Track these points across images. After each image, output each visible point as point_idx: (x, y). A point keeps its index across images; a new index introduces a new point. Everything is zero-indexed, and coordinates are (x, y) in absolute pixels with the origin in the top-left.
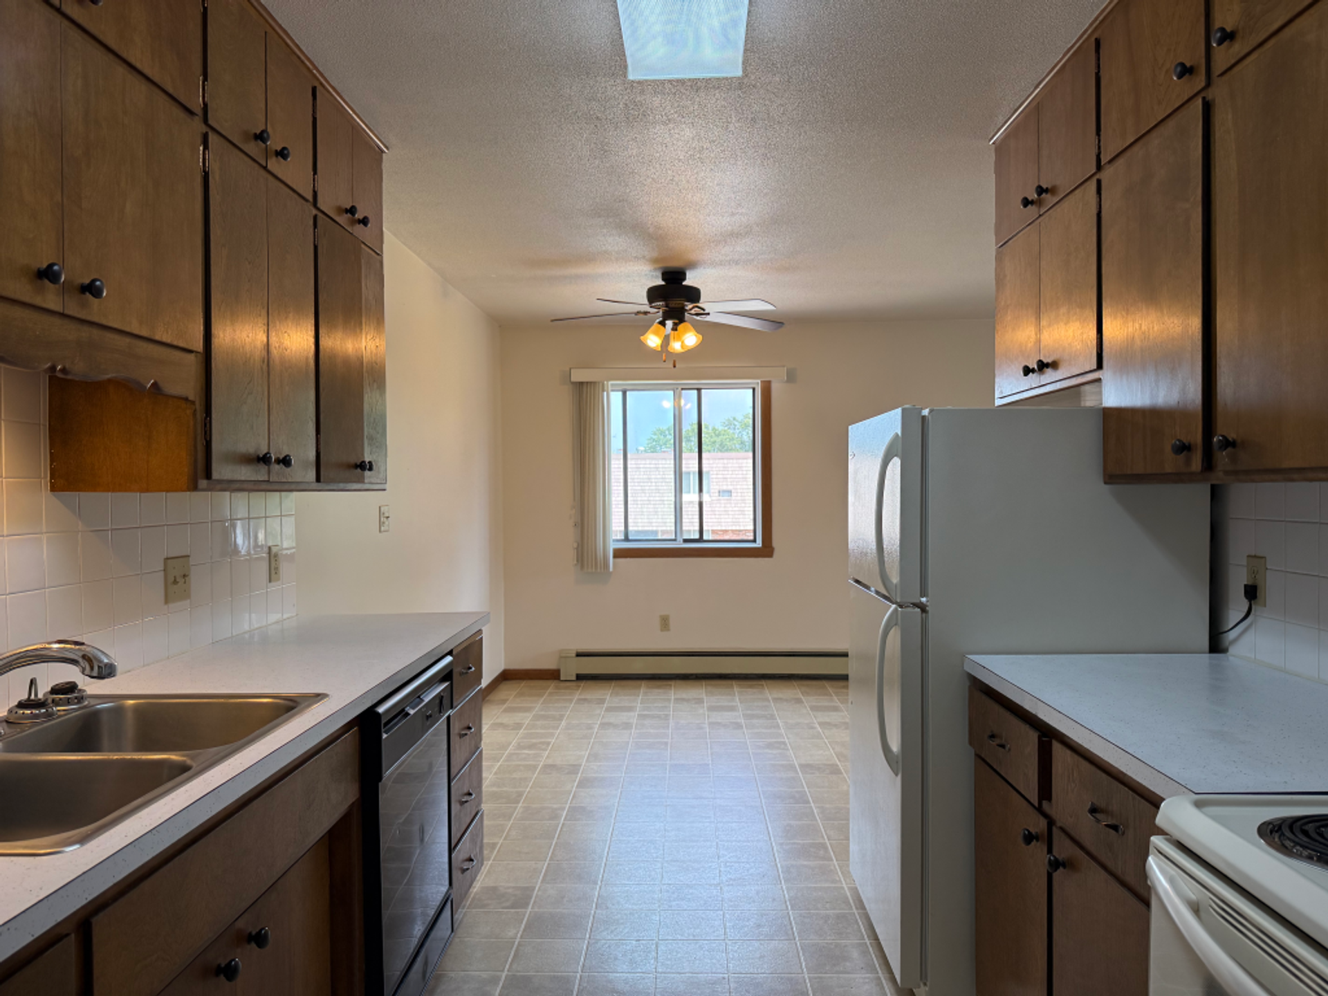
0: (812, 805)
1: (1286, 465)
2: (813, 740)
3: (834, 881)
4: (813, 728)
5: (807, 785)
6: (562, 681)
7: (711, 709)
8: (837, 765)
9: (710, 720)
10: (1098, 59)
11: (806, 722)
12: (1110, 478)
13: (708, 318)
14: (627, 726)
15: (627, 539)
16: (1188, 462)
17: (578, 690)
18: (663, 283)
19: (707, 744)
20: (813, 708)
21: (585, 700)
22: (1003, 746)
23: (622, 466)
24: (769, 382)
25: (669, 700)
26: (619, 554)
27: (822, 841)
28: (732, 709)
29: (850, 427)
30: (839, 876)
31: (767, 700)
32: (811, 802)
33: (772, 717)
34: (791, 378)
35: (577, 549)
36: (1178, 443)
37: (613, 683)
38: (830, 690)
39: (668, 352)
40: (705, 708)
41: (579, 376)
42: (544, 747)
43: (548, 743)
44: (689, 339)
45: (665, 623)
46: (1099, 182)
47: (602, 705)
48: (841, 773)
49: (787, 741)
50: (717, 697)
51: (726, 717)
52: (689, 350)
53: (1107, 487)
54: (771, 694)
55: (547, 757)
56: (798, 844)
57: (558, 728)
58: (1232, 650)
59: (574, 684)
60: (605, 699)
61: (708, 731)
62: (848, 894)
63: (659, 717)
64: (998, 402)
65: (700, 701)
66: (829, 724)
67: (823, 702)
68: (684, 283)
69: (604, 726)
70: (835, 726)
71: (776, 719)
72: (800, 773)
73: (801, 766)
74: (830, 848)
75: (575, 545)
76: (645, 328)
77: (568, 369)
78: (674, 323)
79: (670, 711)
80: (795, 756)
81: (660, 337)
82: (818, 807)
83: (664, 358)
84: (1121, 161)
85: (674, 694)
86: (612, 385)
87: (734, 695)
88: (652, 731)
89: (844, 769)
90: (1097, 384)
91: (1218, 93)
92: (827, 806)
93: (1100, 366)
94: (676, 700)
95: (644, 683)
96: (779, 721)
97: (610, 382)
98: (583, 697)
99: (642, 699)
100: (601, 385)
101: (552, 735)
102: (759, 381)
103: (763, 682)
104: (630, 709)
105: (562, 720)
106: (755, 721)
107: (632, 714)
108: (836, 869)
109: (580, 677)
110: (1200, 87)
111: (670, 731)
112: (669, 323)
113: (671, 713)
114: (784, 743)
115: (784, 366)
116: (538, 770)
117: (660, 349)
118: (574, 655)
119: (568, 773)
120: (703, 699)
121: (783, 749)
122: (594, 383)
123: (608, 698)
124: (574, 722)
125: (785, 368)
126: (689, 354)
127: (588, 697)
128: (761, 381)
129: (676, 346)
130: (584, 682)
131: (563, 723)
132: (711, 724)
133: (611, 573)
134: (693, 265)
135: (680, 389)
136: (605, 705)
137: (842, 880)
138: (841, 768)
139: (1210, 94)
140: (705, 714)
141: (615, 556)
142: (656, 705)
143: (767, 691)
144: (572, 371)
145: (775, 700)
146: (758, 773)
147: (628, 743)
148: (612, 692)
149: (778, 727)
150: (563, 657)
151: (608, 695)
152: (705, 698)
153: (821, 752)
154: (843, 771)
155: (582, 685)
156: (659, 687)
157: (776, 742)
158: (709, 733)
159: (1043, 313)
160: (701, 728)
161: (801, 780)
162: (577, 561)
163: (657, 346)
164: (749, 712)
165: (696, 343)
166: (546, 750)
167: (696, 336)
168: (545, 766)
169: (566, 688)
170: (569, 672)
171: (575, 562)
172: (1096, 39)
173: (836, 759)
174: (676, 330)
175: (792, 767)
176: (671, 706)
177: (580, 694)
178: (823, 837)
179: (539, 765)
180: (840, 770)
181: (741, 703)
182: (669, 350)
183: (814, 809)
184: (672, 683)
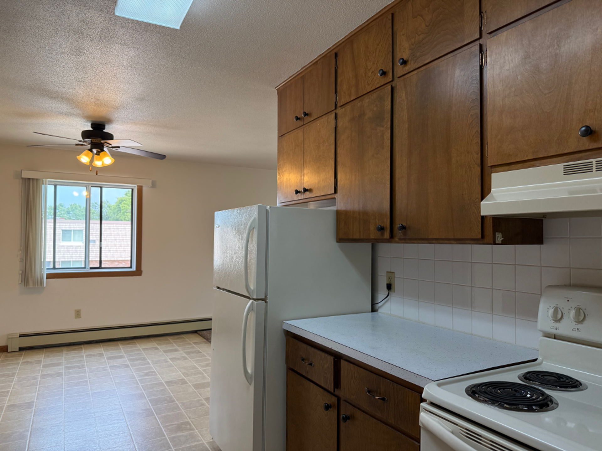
0: (177, 402)
1: (430, 237)
2: (169, 368)
3: (198, 441)
4: (167, 362)
5: (171, 392)
6: (9, 352)
7: (109, 358)
8: (184, 379)
9: (110, 365)
10: (336, 61)
11: (163, 359)
12: (340, 240)
13: (119, 150)
14: (60, 375)
15: (54, 268)
16: (382, 234)
17: (21, 357)
18: (91, 129)
19: (111, 378)
20: (165, 351)
21: (28, 362)
22: (311, 364)
23: (53, 226)
24: (142, 187)
25: (82, 356)
26: (50, 276)
27: (187, 420)
28: (121, 357)
29: (216, 213)
30: (200, 438)
31: (139, 350)
32: (176, 400)
33: (144, 359)
34: (154, 185)
35: (22, 274)
36: (379, 226)
37: (44, 350)
38: (171, 341)
39: (92, 166)
40: (106, 359)
41: (26, 174)
42: (5, 394)
43: (8, 392)
44: (107, 160)
45: (78, 314)
46: (336, 114)
47: (40, 364)
48: (187, 383)
49: (155, 370)
50: (110, 352)
51: (119, 362)
52: (105, 166)
53: (337, 243)
54: (141, 347)
55: (9, 400)
56: (175, 424)
57: (12, 382)
58: (380, 310)
59: (18, 353)
60: (41, 360)
61: (110, 371)
62: (207, 446)
63: (78, 367)
64: (278, 205)
65: (101, 355)
66: (175, 358)
67: (169, 347)
68: (104, 131)
69: (43, 376)
70: (178, 359)
71: (147, 360)
72: (166, 386)
73: (166, 382)
74: (192, 424)
75: (21, 272)
76: (80, 153)
77: (20, 171)
78: (97, 151)
79: (84, 363)
80: (162, 378)
81: (89, 158)
82: (180, 403)
83: (91, 169)
84: (348, 107)
85: (85, 353)
86: (48, 181)
87: (121, 349)
88: (76, 375)
89: (188, 381)
90: (332, 200)
91: (398, 84)
92: (185, 401)
93: (336, 192)
94: (87, 356)
95: (64, 348)
96: (149, 360)
97: (48, 180)
98: (25, 360)
99: (65, 358)
100: (41, 181)
101: (10, 386)
102: (136, 186)
103: (135, 341)
104: (59, 364)
105: (15, 376)
106: (135, 362)
107: (61, 367)
108: (198, 434)
109: (21, 349)
110: (389, 81)
111: (87, 374)
112: (95, 151)
113: (86, 363)
114: (154, 372)
115: (150, 179)
116: (4, 410)
117: (89, 164)
118: (18, 336)
119: (26, 409)
120: (103, 353)
121: (154, 375)
122: (36, 179)
123: (43, 359)
124: (23, 376)
125: (151, 180)
126: (105, 168)
127: (29, 360)
128: (138, 186)
129: (98, 163)
130: (24, 351)
131: (16, 378)
132: (110, 367)
133: (45, 287)
134: (110, 121)
135: (90, 186)
136: (42, 364)
137: (202, 439)
138: (187, 380)
139: (394, 84)
140: (106, 362)
141: (47, 278)
142: (75, 360)
143: (138, 345)
144: (22, 171)
145: (144, 349)
146: (144, 390)
147: (62, 385)
148: (44, 356)
149: (149, 364)
150: (10, 338)
151: (42, 358)
152: (103, 352)
153: (174, 374)
154: (188, 382)
155: (23, 353)
156: (74, 350)
157: (150, 372)
158: (111, 372)
159: (305, 168)
160: (105, 370)
161: (168, 390)
162: (22, 281)
163: (87, 162)
164: (131, 358)
165: (111, 162)
166: (8, 396)
167: (111, 159)
168: (9, 406)
169: (12, 356)
170: (14, 346)
171: (20, 282)
172: (335, 53)
173: (183, 376)
174: (99, 155)
175: (161, 384)
176: (85, 359)
177: (23, 359)
178: (187, 418)
179: (4, 406)
180: (186, 381)
181: (125, 353)
182: (93, 165)
183: (178, 404)
184: (82, 346)
